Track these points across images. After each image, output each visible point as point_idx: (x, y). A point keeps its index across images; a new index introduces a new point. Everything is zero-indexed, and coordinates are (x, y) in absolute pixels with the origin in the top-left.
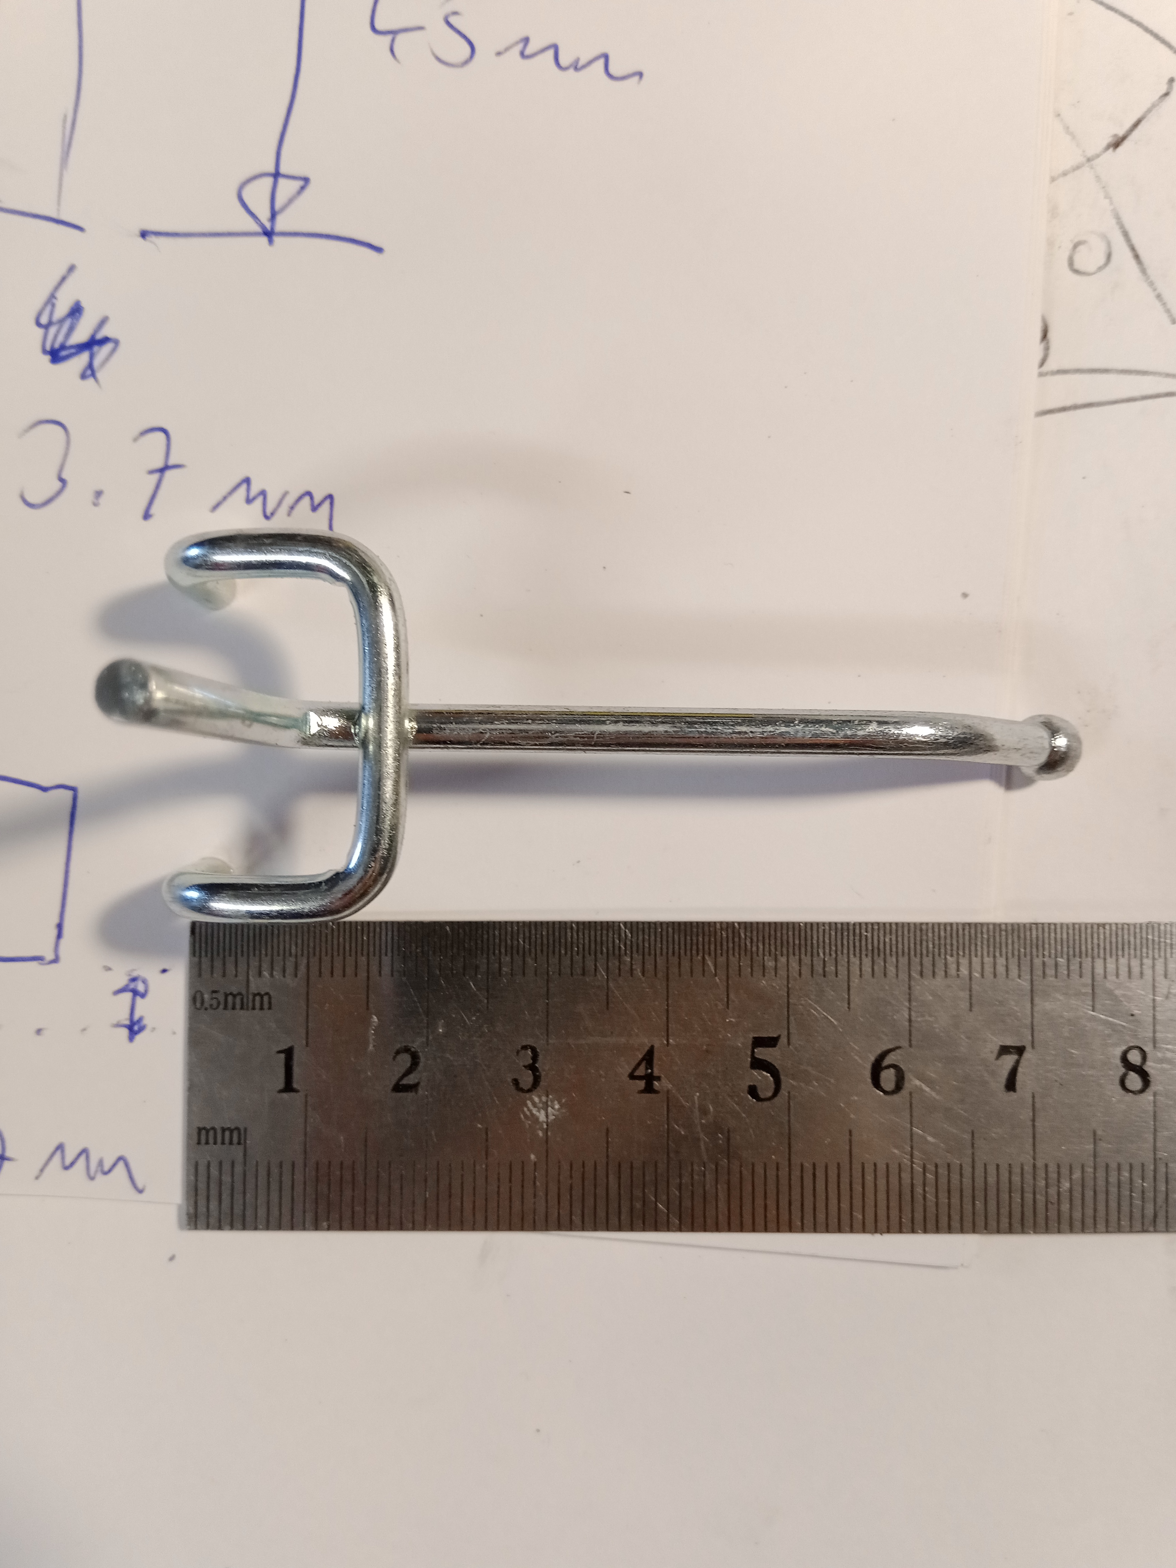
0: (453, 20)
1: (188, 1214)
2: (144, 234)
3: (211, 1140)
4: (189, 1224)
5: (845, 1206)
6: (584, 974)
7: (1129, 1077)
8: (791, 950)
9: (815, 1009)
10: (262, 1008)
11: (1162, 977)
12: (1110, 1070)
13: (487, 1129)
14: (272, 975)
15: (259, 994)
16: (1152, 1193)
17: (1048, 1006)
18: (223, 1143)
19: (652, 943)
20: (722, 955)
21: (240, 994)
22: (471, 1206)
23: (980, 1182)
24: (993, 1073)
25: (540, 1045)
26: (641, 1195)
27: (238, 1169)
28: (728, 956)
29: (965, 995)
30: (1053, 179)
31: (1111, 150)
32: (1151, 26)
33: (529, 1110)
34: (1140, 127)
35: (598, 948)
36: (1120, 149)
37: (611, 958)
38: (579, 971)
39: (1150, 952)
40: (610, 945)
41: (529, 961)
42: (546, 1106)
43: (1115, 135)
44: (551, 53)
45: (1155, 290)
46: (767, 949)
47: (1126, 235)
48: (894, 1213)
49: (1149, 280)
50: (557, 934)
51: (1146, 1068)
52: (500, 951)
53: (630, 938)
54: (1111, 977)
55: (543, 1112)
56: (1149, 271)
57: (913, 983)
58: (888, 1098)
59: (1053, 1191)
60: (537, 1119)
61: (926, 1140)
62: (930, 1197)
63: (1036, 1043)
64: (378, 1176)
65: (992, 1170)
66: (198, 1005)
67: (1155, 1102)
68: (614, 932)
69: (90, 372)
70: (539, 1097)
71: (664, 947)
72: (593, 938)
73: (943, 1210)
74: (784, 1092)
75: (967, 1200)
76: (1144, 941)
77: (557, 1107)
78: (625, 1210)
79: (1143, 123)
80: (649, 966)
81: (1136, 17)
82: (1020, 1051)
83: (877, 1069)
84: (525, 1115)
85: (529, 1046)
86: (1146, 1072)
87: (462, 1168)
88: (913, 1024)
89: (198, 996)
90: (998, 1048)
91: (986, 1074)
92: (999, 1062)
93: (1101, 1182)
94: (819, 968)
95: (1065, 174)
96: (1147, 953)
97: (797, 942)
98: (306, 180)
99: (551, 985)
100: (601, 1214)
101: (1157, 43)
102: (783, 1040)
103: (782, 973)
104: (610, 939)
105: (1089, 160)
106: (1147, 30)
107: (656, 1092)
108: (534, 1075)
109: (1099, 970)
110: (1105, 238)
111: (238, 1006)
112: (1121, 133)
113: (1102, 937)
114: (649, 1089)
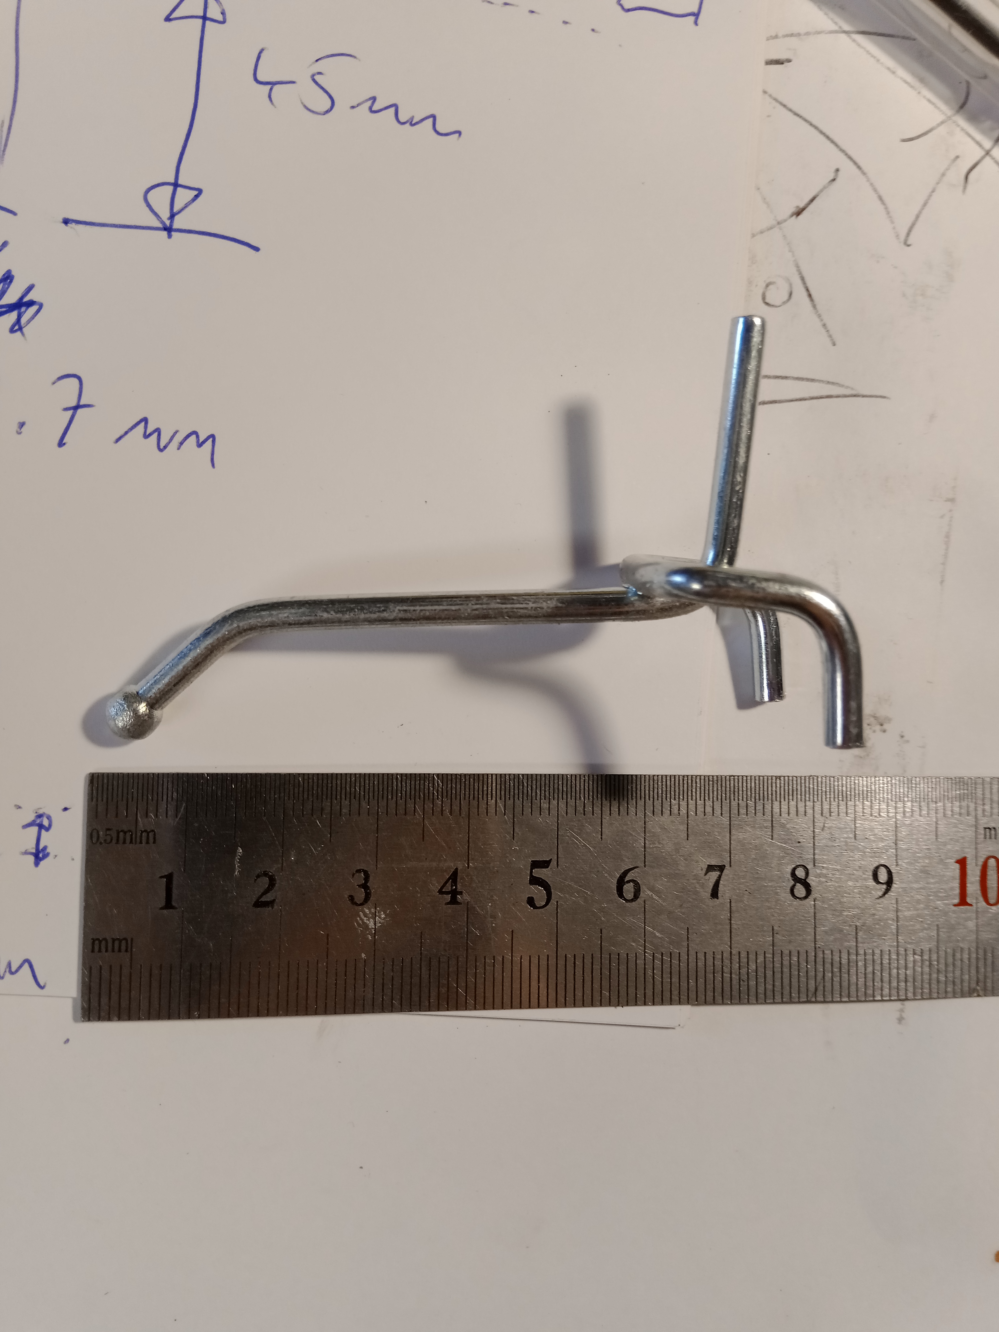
0: (317, 78)
1: (83, 1008)
2: (66, 222)
3: (103, 949)
4: (83, 1016)
5: (596, 986)
6: (406, 814)
7: (796, 887)
8: (560, 795)
9: (577, 839)
10: (148, 843)
11: (820, 815)
12: (784, 882)
13: (328, 935)
14: (156, 816)
15: (145, 831)
16: (814, 972)
17: (741, 836)
18: (113, 951)
19: (458, 790)
20: (510, 799)
21: (130, 831)
22: (314, 995)
23: (692, 965)
24: (703, 886)
25: (370, 868)
26: (446, 982)
27: (126, 971)
28: (514, 800)
29: (683, 827)
30: (753, 236)
31: (794, 217)
32: (824, 130)
33: (361, 919)
34: (815, 202)
35: (417, 794)
36: (801, 217)
37: (426, 802)
38: (402, 811)
39: (811, 797)
40: (426, 791)
41: (364, 804)
42: (375, 916)
43: (798, 207)
44: (392, 110)
45: (822, 320)
46: (543, 795)
47: (803, 279)
48: (632, 990)
49: (818, 314)
50: (385, 783)
51: (808, 881)
52: (341, 796)
53: (441, 786)
54: (785, 815)
55: (372, 920)
56: (818, 307)
57: (647, 819)
58: (628, 904)
59: (744, 971)
60: (367, 926)
61: (655, 934)
62: (658, 978)
63: (732, 864)
64: (240, 974)
65: (701, 956)
66: (94, 840)
67: (814, 905)
68: (429, 782)
69: (17, 327)
70: (369, 909)
71: (467, 793)
72: (413, 786)
73: (667, 987)
74: (553, 901)
75: (684, 979)
76: (807, 789)
77: (383, 916)
78: (434, 994)
79: (817, 199)
80: (456, 808)
81: (814, 122)
82: (721, 868)
83: (621, 882)
84: (359, 924)
85: (363, 870)
86: (809, 884)
87: (308, 965)
88: (646, 849)
89: (95, 834)
90: (706, 866)
91: (697, 886)
92: (707, 877)
93: (777, 965)
94: (580, 809)
95: (762, 232)
96: (809, 798)
97: (565, 789)
98: (200, 191)
99: (381, 823)
100: (416, 998)
101: (828, 142)
102: (554, 863)
103: (554, 812)
104: (427, 787)
105: (779, 223)
106: (822, 133)
107: (460, 903)
108: (366, 892)
109: (776, 810)
110: (788, 280)
111: (128, 840)
112: (802, 205)
113: (778, 786)
114: (454, 901)
